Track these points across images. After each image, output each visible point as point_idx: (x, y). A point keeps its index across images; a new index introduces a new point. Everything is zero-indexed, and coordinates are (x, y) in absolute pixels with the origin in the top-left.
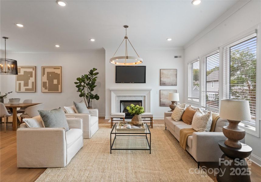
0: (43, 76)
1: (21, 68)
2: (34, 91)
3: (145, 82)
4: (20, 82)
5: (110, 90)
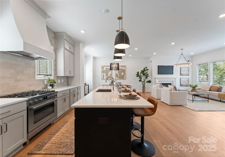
1: (104, 66)
3: (173, 74)
4: (104, 74)
5: (155, 78)
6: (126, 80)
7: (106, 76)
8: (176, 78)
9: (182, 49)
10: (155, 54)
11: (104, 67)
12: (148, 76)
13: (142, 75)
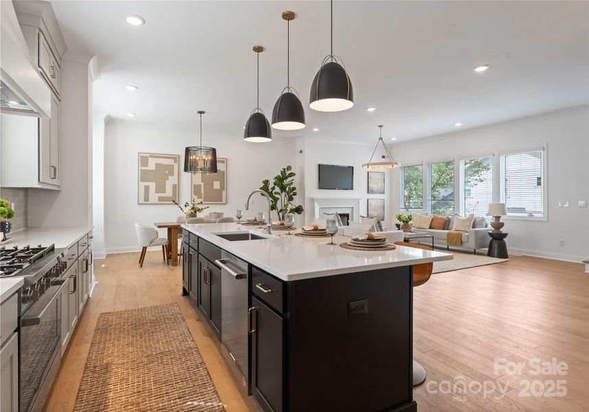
1: (150, 156)
3: (352, 188)
4: (147, 184)
5: (312, 200)
6: (226, 205)
7: (156, 192)
8: (358, 201)
9: (381, 126)
10: (316, 130)
11: (150, 159)
12: (295, 194)
13: (277, 189)
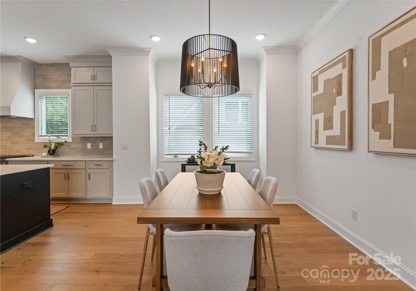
0: (374, 78)
1: (320, 72)
2: (346, 147)
4: (317, 116)
11: (320, 76)
